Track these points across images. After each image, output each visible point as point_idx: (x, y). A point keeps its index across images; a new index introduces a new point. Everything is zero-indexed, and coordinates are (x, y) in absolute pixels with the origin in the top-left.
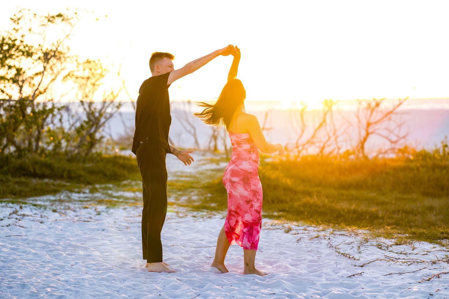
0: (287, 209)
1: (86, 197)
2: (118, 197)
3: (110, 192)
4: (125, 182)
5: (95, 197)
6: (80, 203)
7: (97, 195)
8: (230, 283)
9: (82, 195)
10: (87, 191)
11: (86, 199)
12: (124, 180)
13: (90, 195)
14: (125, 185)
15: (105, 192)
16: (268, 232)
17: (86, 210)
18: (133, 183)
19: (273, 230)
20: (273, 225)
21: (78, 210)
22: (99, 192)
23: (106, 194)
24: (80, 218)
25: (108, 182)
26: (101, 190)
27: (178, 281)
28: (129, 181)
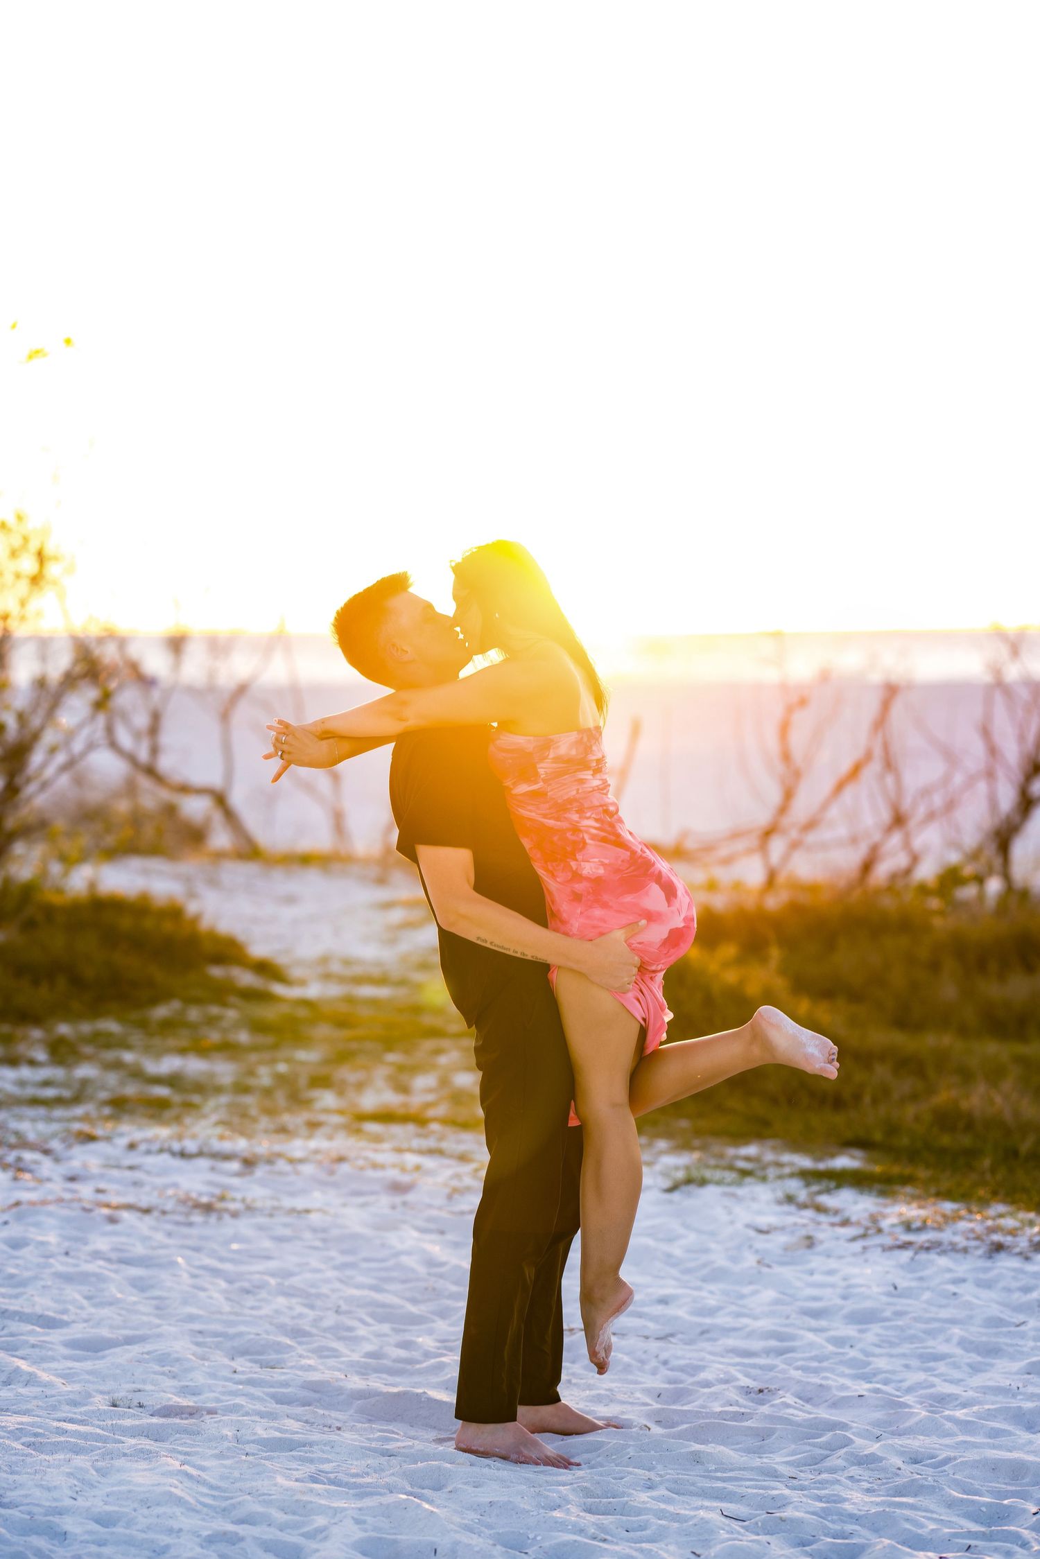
0: (878, 1136)
1: (46, 1083)
2: (173, 1081)
3: (128, 1057)
4: (161, 1012)
5: (85, 1082)
6: (42, 1111)
7: (85, 1071)
8: (956, 1535)
9: (25, 1072)
10: (41, 1055)
11: (50, 1093)
12: (155, 1001)
13: (57, 1073)
14: (168, 1026)
15: (110, 1055)
16: (912, 1259)
17: (92, 1146)
18: (194, 1014)
19: (928, 1249)
20: (914, 1226)
21: (55, 1145)
22: (89, 1058)
23: (117, 1065)
24: (99, 1191)
25: (95, 1009)
26: (88, 1050)
27: (735, 1525)
28: (176, 1005)
